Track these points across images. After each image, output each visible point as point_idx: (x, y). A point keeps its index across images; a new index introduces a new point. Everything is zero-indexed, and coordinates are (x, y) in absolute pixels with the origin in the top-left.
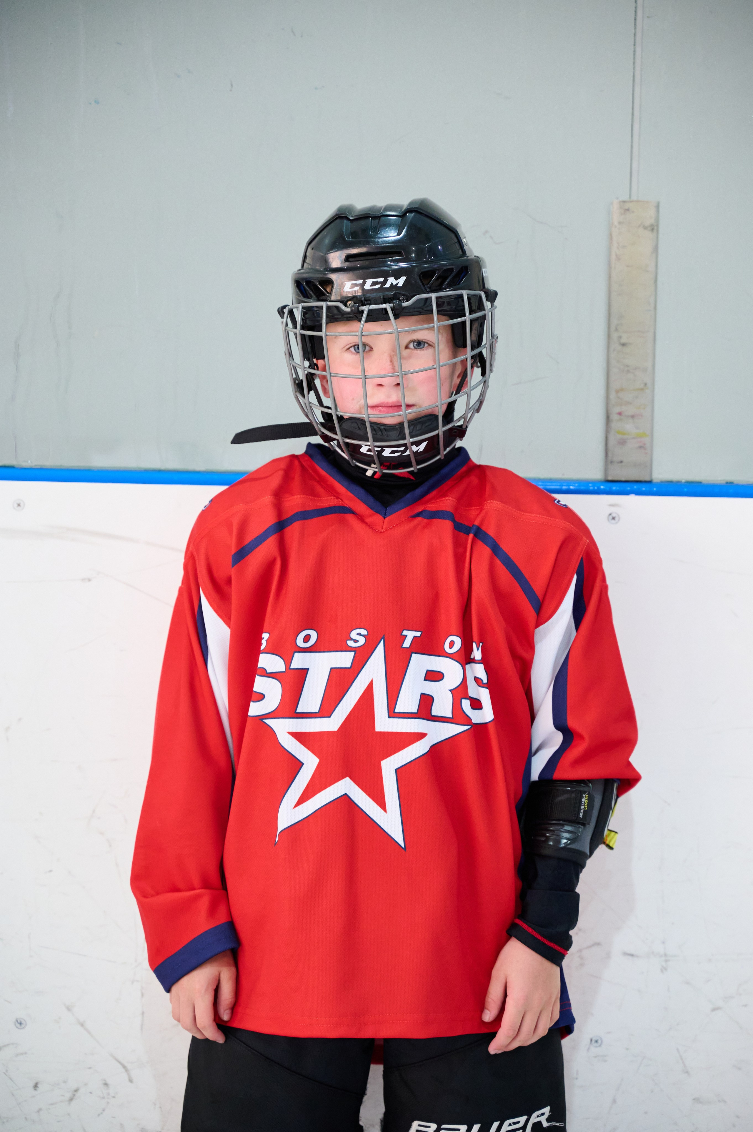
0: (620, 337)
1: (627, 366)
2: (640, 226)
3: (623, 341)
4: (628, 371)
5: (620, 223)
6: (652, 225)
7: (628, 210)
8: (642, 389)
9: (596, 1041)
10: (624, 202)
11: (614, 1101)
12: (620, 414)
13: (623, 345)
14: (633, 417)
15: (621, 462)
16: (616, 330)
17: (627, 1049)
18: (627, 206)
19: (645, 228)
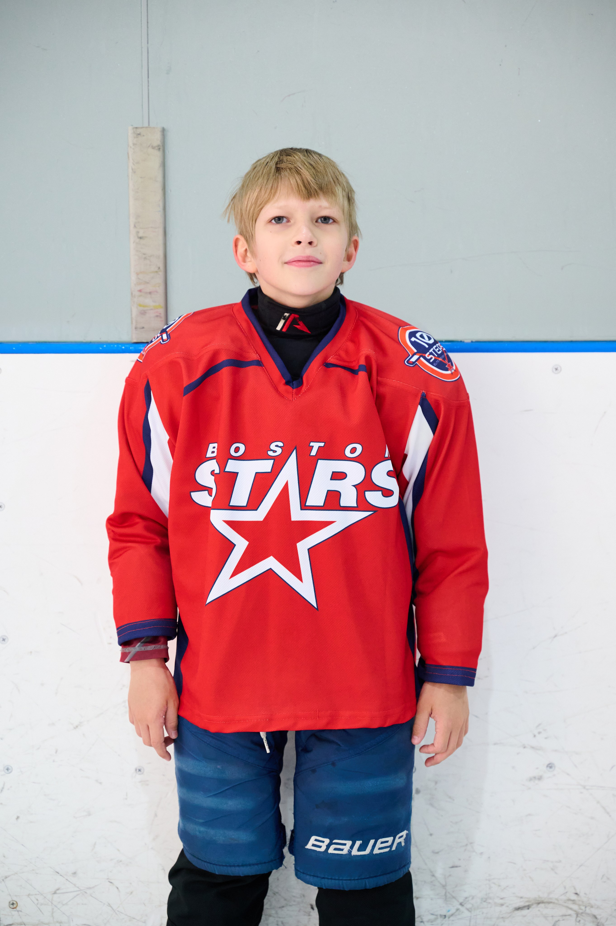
0: (138, 232)
1: (144, 254)
2: (149, 146)
3: (141, 235)
4: (145, 258)
5: (134, 144)
6: (159, 146)
7: (139, 134)
8: (157, 272)
9: (140, 770)
10: (136, 128)
11: (156, 815)
12: (140, 291)
13: (141, 238)
14: (150, 293)
15: (143, 328)
16: (135, 226)
17: (164, 775)
18: (139, 131)
19: (153, 148)
